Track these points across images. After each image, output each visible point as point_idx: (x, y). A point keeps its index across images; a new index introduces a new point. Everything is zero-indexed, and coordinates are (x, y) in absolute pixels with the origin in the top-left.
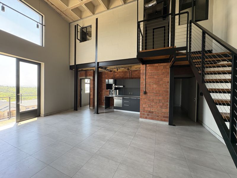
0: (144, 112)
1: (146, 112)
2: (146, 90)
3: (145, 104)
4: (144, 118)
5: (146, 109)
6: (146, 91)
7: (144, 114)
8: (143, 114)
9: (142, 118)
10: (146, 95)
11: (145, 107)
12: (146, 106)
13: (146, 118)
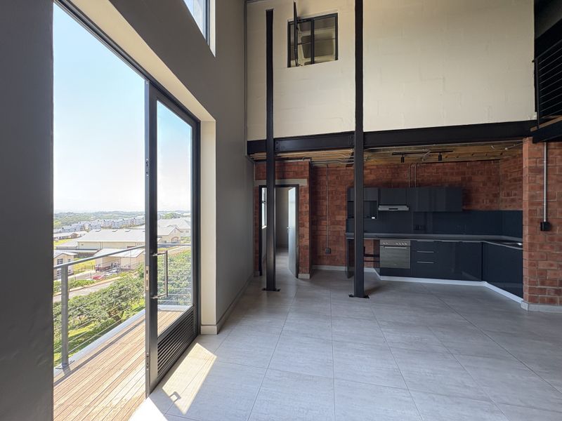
0: (543, 283)
1: (551, 284)
2: (550, 217)
3: (547, 260)
4: (543, 302)
5: (550, 275)
6: (549, 220)
7: (543, 291)
8: (541, 289)
9: (536, 303)
10: (549, 233)
11: (546, 270)
12: (552, 265)
13: (552, 302)
